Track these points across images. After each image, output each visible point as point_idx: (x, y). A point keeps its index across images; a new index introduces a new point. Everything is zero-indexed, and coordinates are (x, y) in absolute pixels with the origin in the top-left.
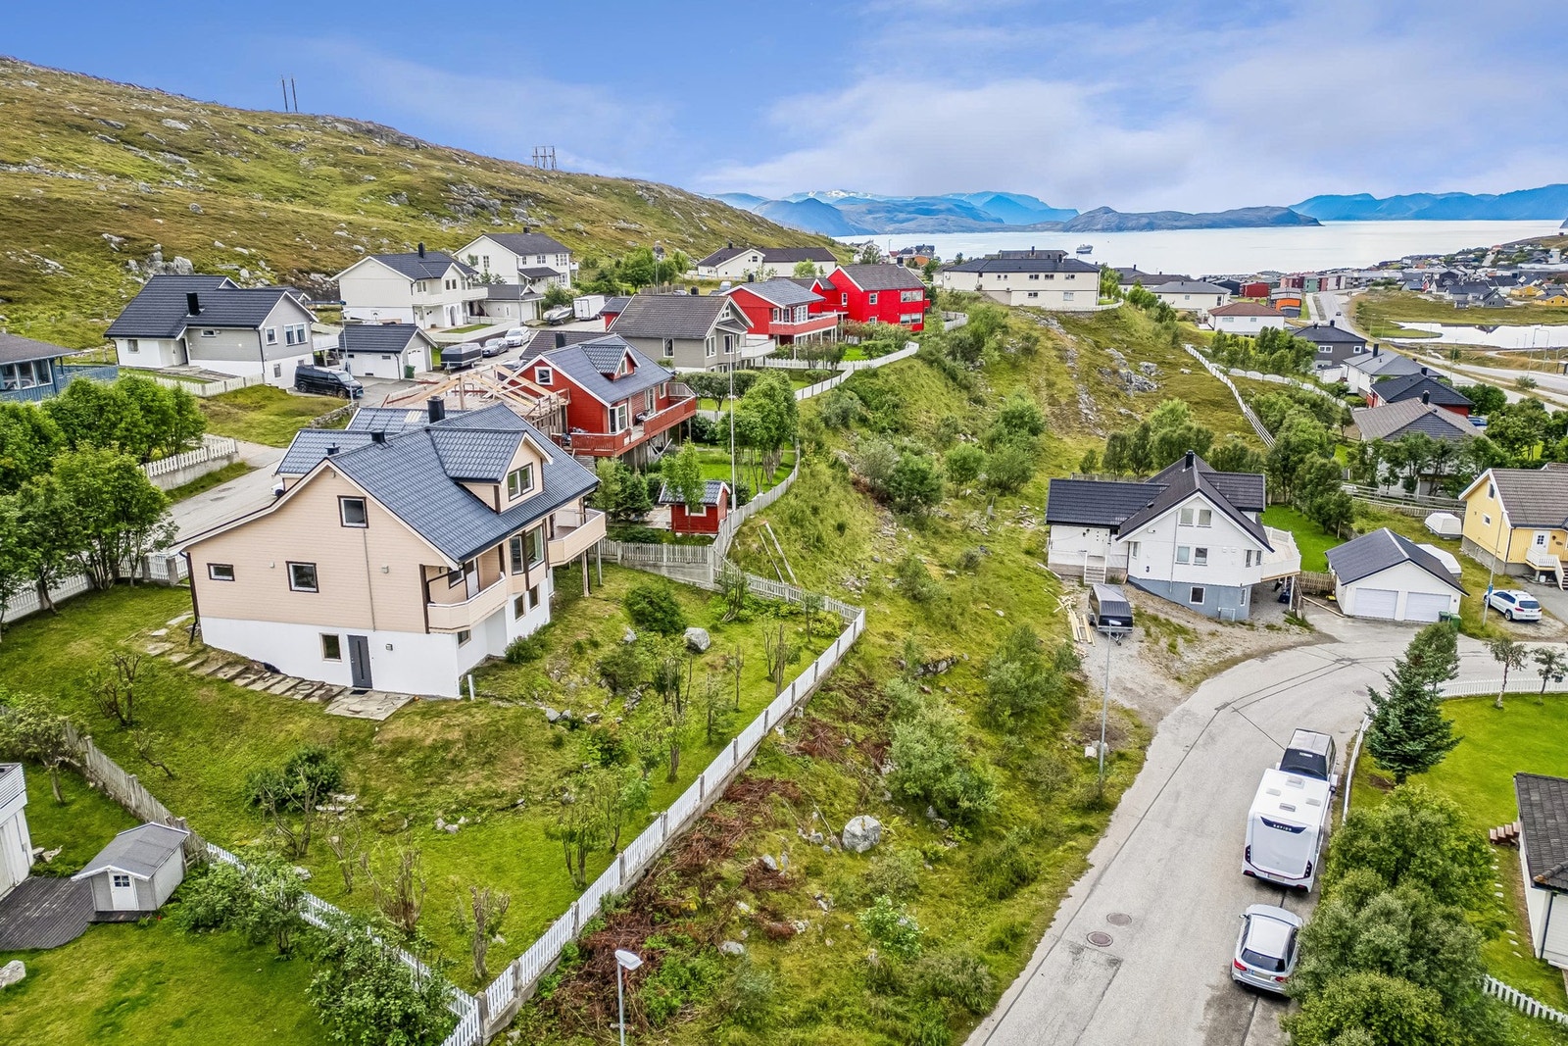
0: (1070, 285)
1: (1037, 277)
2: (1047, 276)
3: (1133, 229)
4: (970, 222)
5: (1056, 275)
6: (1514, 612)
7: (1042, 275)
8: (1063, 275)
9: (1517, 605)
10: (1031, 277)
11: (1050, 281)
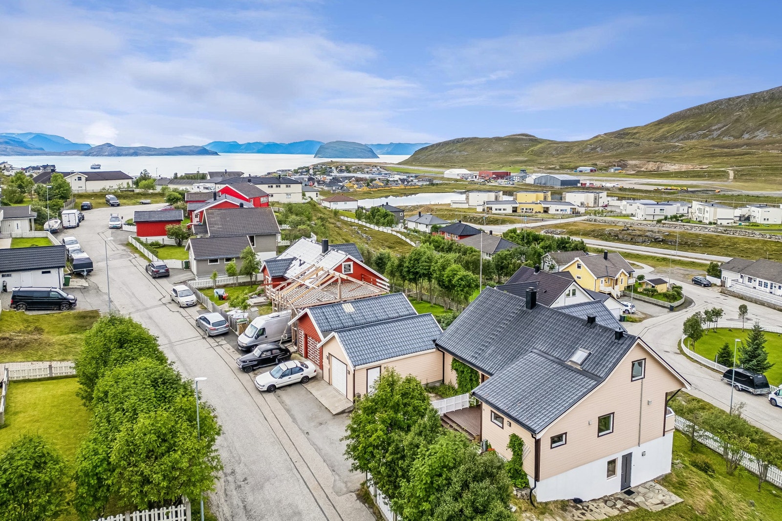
0: (288, 190)
1: (272, 187)
2: (277, 186)
3: (126, 155)
4: (23, 150)
5: (281, 185)
6: (630, 310)
7: (274, 186)
8: (285, 185)
9: (629, 307)
10: (269, 187)
11: (278, 189)
